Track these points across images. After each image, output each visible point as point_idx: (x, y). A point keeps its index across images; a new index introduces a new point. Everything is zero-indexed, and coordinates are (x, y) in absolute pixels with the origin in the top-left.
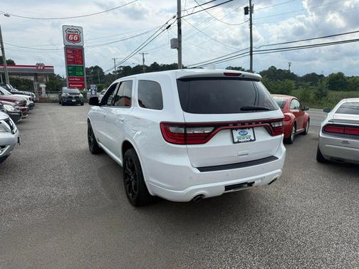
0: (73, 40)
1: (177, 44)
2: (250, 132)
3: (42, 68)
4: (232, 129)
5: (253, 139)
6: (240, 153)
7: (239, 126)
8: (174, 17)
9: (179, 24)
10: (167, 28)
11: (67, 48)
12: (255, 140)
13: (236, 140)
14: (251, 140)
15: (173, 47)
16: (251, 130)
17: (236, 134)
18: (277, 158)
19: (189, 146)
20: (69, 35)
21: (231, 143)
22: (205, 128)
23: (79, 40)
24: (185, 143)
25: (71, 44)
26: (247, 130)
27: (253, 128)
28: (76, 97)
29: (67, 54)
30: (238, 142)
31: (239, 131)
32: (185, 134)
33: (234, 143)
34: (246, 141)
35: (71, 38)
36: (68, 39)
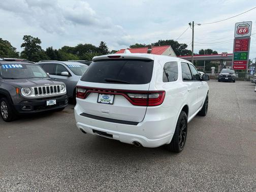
0: (242, 33)
2: (111, 98)
3: (225, 55)
4: (99, 93)
6: (103, 110)
7: (104, 92)
11: (236, 40)
12: (112, 104)
14: (109, 104)
17: (101, 97)
18: (137, 125)
20: (239, 29)
21: (96, 102)
23: (247, 32)
25: (240, 36)
26: (109, 96)
27: (114, 95)
28: (228, 76)
29: (235, 44)
30: (100, 102)
31: (103, 95)
33: (98, 102)
34: (106, 103)
35: (241, 31)
36: (238, 33)
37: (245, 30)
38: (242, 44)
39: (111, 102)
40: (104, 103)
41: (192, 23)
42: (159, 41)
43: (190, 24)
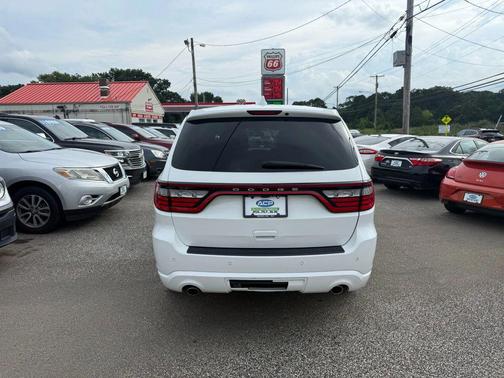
0: (273, 68)
1: (404, 59)
2: (279, 204)
4: (245, 196)
5: (284, 214)
8: (402, 18)
9: (409, 29)
10: (392, 37)
11: (265, 79)
12: (286, 216)
13: (249, 212)
14: (278, 216)
15: (396, 64)
16: (283, 199)
17: (252, 204)
18: (343, 251)
19: (175, 215)
20: (268, 61)
21: (242, 218)
22: (198, 192)
23: (280, 66)
24: (171, 211)
25: (270, 72)
26: (273, 199)
27: (286, 196)
29: (264, 86)
30: (253, 216)
31: (257, 199)
32: (169, 197)
33: (245, 216)
34: (270, 217)
35: (270, 64)
36: (267, 67)
37: (276, 64)
38: (274, 87)
39: (282, 212)
40: (265, 217)
41: (190, 41)
42: (112, 70)
43: (186, 42)
